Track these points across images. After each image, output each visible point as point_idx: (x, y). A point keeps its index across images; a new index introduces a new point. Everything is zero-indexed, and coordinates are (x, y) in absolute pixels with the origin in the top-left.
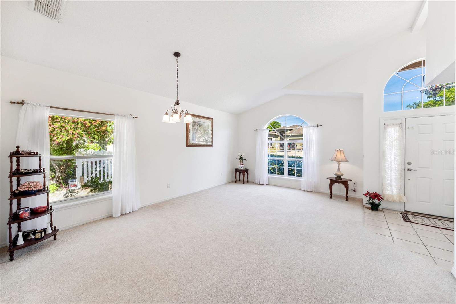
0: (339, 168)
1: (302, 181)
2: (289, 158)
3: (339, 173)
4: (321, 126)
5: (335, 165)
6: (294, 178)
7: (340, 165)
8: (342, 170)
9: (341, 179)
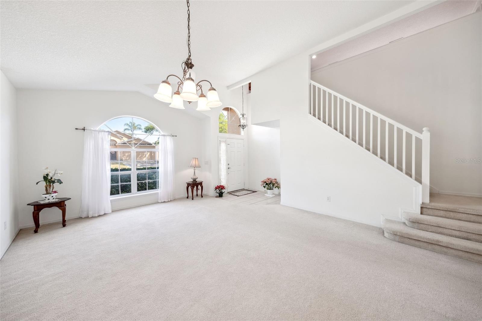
0: (195, 173)
1: (159, 193)
2: (138, 171)
3: (195, 177)
4: (176, 136)
5: (191, 171)
6: (147, 192)
7: (196, 170)
8: (197, 175)
9: (197, 181)
